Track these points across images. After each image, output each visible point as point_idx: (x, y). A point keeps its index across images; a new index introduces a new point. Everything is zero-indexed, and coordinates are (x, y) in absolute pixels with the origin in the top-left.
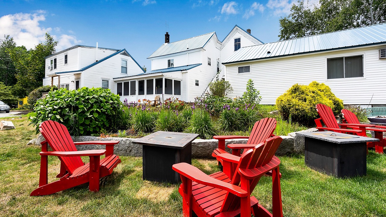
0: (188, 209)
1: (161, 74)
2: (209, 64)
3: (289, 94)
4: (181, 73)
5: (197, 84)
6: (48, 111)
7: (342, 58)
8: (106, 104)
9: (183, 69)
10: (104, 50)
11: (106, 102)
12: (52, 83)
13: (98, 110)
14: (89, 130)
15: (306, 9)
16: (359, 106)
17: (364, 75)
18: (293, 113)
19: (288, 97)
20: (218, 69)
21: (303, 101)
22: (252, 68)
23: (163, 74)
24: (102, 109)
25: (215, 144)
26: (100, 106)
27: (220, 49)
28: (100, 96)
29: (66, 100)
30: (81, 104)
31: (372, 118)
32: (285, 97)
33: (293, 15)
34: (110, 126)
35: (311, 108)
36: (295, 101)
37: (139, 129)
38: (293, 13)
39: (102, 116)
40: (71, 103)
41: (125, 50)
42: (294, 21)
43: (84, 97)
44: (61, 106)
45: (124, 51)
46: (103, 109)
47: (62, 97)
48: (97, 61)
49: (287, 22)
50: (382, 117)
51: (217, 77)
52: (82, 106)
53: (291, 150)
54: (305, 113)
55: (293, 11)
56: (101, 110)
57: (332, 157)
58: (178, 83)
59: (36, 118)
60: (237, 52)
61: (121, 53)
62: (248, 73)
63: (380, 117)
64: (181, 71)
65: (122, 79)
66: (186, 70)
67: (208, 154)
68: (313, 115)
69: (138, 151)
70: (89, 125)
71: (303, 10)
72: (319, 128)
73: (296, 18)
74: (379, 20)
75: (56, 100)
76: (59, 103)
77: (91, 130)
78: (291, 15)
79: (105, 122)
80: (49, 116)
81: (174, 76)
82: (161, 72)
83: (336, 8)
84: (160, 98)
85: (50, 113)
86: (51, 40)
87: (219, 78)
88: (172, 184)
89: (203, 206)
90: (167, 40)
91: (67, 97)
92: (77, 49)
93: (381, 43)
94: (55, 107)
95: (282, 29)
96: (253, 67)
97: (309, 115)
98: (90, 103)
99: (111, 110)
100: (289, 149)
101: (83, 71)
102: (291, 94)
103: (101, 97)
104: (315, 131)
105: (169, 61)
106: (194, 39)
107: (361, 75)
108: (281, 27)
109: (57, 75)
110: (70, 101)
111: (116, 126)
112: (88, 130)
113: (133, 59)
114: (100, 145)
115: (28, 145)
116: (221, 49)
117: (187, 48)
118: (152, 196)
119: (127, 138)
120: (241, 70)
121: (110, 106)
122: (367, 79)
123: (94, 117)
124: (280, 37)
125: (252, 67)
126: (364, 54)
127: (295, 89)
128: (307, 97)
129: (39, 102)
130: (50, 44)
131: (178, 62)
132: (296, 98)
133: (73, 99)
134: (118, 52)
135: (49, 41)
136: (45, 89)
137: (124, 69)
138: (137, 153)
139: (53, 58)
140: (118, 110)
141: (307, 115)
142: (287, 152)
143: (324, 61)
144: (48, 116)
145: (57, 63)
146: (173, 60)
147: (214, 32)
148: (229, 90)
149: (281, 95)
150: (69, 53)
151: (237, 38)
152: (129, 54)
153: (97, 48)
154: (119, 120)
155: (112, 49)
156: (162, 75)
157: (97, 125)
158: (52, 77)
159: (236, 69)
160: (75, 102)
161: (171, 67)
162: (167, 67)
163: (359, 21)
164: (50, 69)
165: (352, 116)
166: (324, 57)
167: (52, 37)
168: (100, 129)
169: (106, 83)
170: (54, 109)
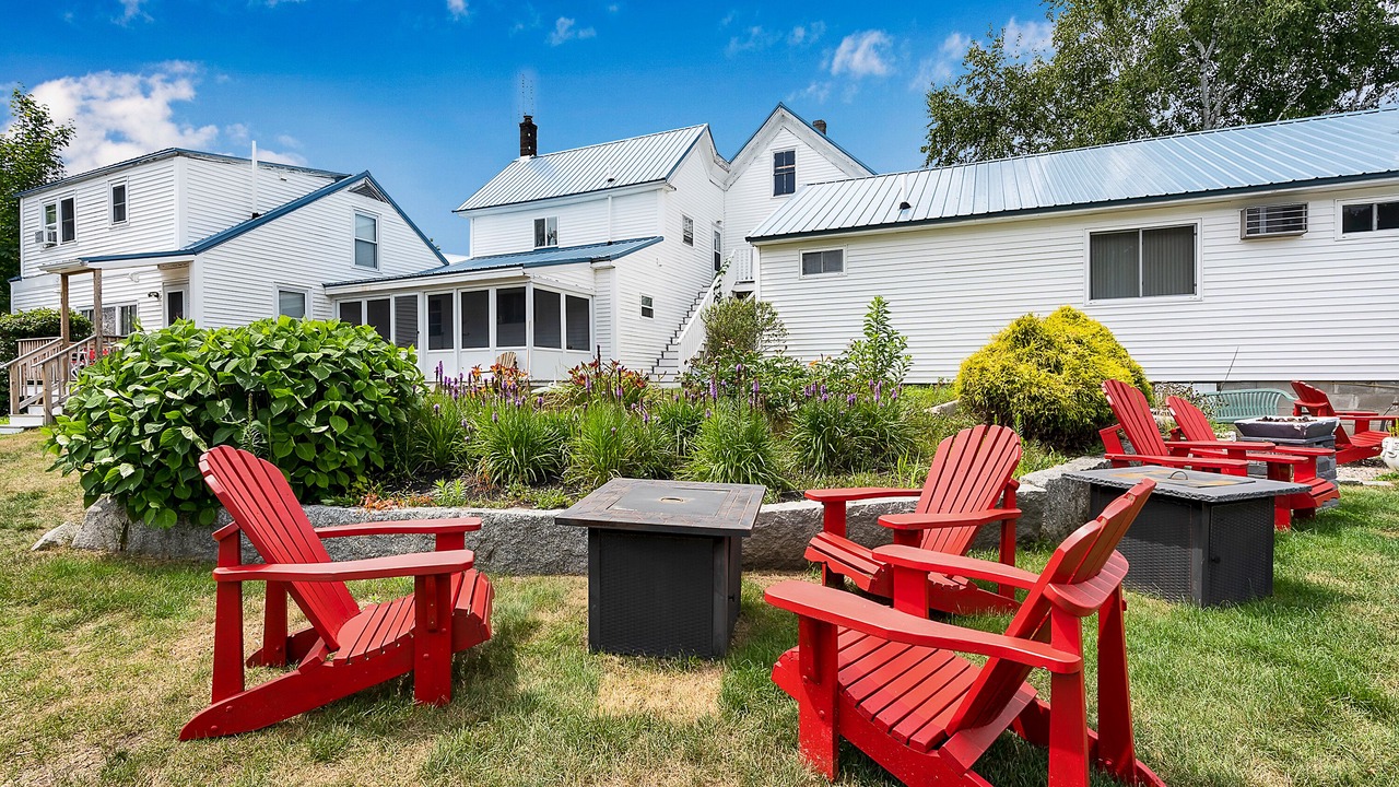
0: (827, 735)
1: (518, 272)
2: (688, 240)
3: (1004, 347)
4: (591, 271)
5: (647, 312)
6: (136, 412)
7: (1133, 234)
8: (371, 382)
9: (599, 257)
10: (286, 174)
11: (372, 376)
12: (65, 301)
13: (346, 404)
14: (315, 484)
15: (1010, 64)
16: (1189, 385)
17: (1198, 289)
18: (1022, 411)
19: (1003, 357)
20: (717, 257)
21: (1050, 371)
22: (850, 259)
23: (526, 270)
24: (360, 402)
25: (800, 519)
26: (350, 390)
27: (722, 186)
28: (348, 354)
29: (215, 366)
30: (281, 384)
31: (1247, 422)
32: (993, 359)
33: (970, 79)
34: (389, 468)
35: (1078, 393)
36: (1026, 370)
37: (506, 475)
38: (969, 73)
39: (361, 426)
40: (238, 380)
41: (366, 174)
42: (972, 102)
43: (287, 357)
44: (200, 392)
45: (363, 182)
46: (363, 399)
47: (194, 354)
48: (255, 215)
49: (951, 102)
50: (1277, 421)
51: (716, 288)
52: (287, 392)
53: (1034, 530)
54: (1059, 410)
55: (970, 65)
56: (357, 407)
57: (1186, 545)
58: (579, 307)
59: (84, 439)
60: (795, 200)
61: (353, 186)
62: (836, 274)
63: (1271, 420)
64: (592, 261)
65: (359, 289)
66: (608, 258)
67: (777, 553)
68: (1082, 417)
69: (518, 553)
70: (312, 465)
71: (1001, 66)
72: (1113, 455)
73: (978, 92)
74: (1225, 114)
75: (171, 370)
76: (189, 378)
77: (323, 483)
78: (965, 80)
79: (372, 450)
80: (148, 432)
81: (567, 280)
82: (521, 265)
83: (1102, 68)
84: (516, 363)
85: (147, 419)
86: (40, 119)
87: (722, 289)
88: (707, 659)
89: (887, 718)
90: (529, 144)
91: (219, 354)
92: (171, 163)
93: (1250, 188)
94: (169, 395)
95: (935, 126)
96: (852, 255)
97: (1072, 415)
98: (316, 380)
99: (391, 407)
100: (1028, 525)
101: (200, 252)
102: (1013, 348)
103: (353, 355)
104: (1094, 468)
105: (540, 224)
106: (632, 146)
107: (1190, 288)
108: (930, 120)
109: (86, 266)
110: (236, 370)
111: (409, 467)
112: (309, 484)
113: (400, 211)
114: (364, 538)
115: (41, 549)
116: (726, 186)
117: (609, 177)
118: (655, 703)
119: (474, 507)
120: (811, 264)
121: (387, 391)
122: (1207, 300)
123: (334, 434)
124: (928, 152)
125: (850, 253)
126: (1198, 222)
127: (1026, 333)
128: (1062, 357)
129: (91, 374)
130: (38, 135)
131: (574, 229)
132: (1027, 361)
133: (248, 365)
134: (340, 181)
135: (31, 126)
136: (29, 323)
137: (367, 251)
138: (517, 561)
139: (56, 197)
140: (414, 405)
141: (1065, 416)
142: (1023, 537)
143: (1080, 240)
144: (142, 430)
145: (77, 221)
146: (555, 220)
147: (705, 125)
148: (774, 332)
149: (977, 349)
150: (133, 180)
151: (784, 150)
152: (385, 194)
153: (254, 163)
154: (419, 444)
155: (316, 171)
156: (525, 277)
157: (344, 463)
158: (65, 277)
159: (794, 259)
160: (253, 374)
161: (546, 246)
162: (532, 247)
163: (1168, 114)
164: (46, 241)
165: (1194, 416)
166: (1082, 226)
167: (41, 109)
168: (353, 478)
169: (293, 300)
170: (167, 405)
